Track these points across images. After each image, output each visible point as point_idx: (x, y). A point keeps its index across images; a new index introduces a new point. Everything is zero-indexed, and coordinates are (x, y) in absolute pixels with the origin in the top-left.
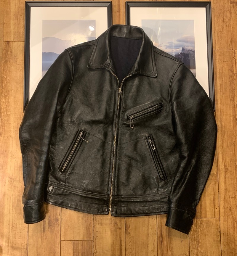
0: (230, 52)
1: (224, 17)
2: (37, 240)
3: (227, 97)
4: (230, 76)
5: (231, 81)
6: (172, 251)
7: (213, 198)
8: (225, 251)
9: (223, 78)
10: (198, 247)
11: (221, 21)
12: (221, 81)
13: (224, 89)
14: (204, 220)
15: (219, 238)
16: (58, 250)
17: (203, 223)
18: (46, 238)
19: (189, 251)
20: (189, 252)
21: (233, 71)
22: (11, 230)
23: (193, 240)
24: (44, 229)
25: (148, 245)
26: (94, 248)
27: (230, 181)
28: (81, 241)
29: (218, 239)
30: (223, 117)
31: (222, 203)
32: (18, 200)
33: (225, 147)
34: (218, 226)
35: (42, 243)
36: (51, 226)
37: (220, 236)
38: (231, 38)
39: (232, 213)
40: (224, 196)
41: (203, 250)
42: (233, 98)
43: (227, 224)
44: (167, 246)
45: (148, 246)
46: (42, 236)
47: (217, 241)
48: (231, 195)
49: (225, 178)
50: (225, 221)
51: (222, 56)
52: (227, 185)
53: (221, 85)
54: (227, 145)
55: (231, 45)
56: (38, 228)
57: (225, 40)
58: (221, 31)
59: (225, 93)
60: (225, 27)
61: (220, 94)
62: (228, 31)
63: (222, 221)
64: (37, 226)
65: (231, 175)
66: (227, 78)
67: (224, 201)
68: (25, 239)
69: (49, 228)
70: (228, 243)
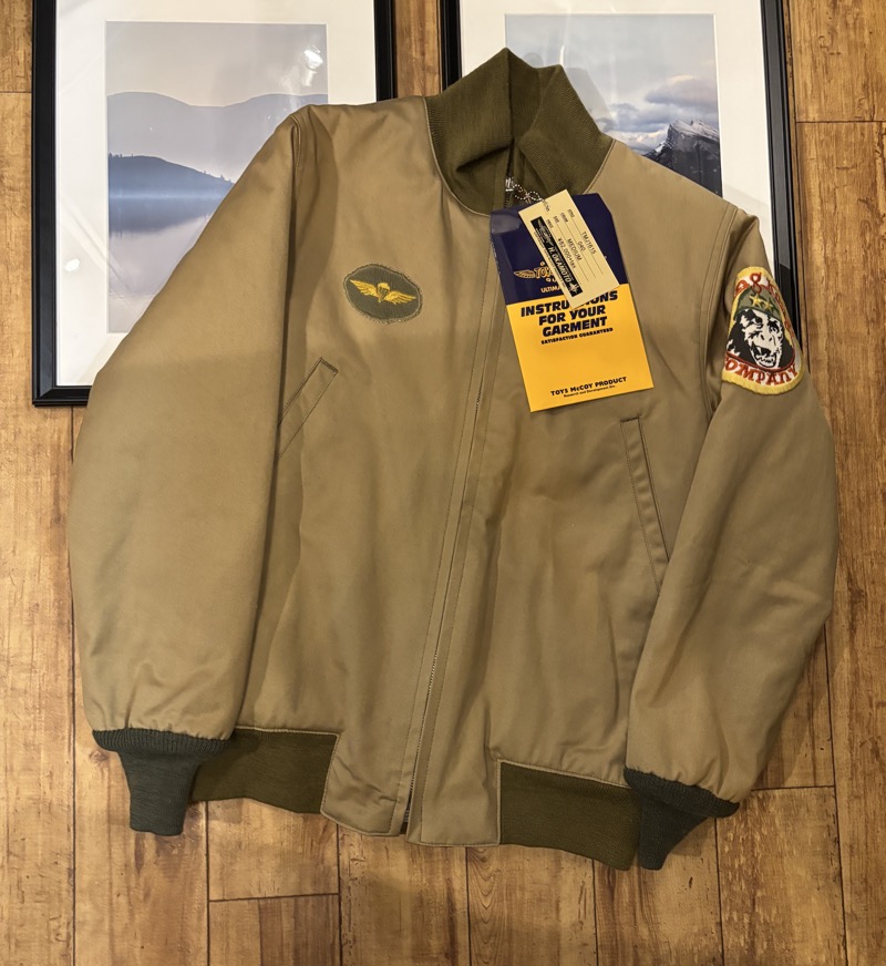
0: (863, 129)
2: (111, 904)
3: (854, 307)
4: (865, 228)
5: (870, 245)
6: (652, 924)
7: (809, 710)
8: (857, 914)
9: (835, 236)
10: (754, 904)
11: (823, 6)
12: (829, 245)
13: (840, 279)
14: (774, 797)
15: (836, 864)
16: (199, 940)
17: (772, 809)
18: (147, 895)
19: (718, 920)
20: (720, 923)
21: (877, 205)
22: (3, 866)
23: (734, 877)
24: (139, 856)
25: (558, 902)
26: (345, 923)
27: (872, 641)
28: (292, 900)
29: (832, 871)
30: (840, 389)
31: (842, 726)
32: (26, 745)
33: (848, 505)
34: (828, 815)
35: (132, 914)
36: (166, 842)
37: (836, 857)
38: (867, 75)
39: (882, 763)
40: (848, 699)
41: (773, 916)
42: (878, 314)
43: (866, 811)
44: (632, 903)
45: (558, 909)
46: (133, 884)
47: (827, 876)
48: (877, 695)
49: (851, 628)
50: (857, 797)
51: (833, 148)
52: (859, 655)
53: (829, 263)
54: (856, 501)
55: (865, 101)
56: (114, 856)
57: (841, 82)
58: (828, 44)
59: (846, 293)
60: (841, 30)
61: (826, 298)
62: (854, 46)
63: (845, 799)
64: (110, 847)
65: (875, 616)
66: (853, 234)
67: (851, 718)
68: (61, 901)
69: (157, 852)
70: (870, 881)
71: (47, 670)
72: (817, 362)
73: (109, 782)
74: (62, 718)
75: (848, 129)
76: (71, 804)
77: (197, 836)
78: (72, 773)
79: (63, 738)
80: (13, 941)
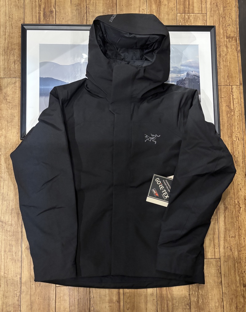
0: (227, 87)
1: (220, 51)
2: (31, 287)
4: (228, 113)
5: (229, 117)
6: (172, 294)
7: (213, 238)
8: (226, 292)
10: (198, 290)
15: (220, 279)
16: (53, 296)
20: (190, 294)
21: (231, 107)
22: (3, 277)
26: (91, 293)
27: (230, 220)
29: (219, 281)
31: (222, 243)
32: (9, 245)
34: (218, 266)
35: (36, 289)
37: (220, 277)
38: (228, 73)
39: (232, 253)
40: (223, 236)
41: (204, 293)
42: (231, 135)
43: (228, 265)
44: (166, 289)
47: (218, 282)
48: (231, 235)
49: (225, 217)
50: (226, 262)
52: (227, 224)
55: (228, 80)
57: (221, 75)
60: (222, 62)
62: (225, 66)
63: (223, 262)
65: (231, 214)
66: (225, 114)
67: (224, 240)
68: (17, 286)
70: (229, 284)
71: (15, 225)
74: (19, 238)
75: (223, 88)
76: (21, 260)
78: (21, 252)
79: (19, 243)
80: (5, 296)
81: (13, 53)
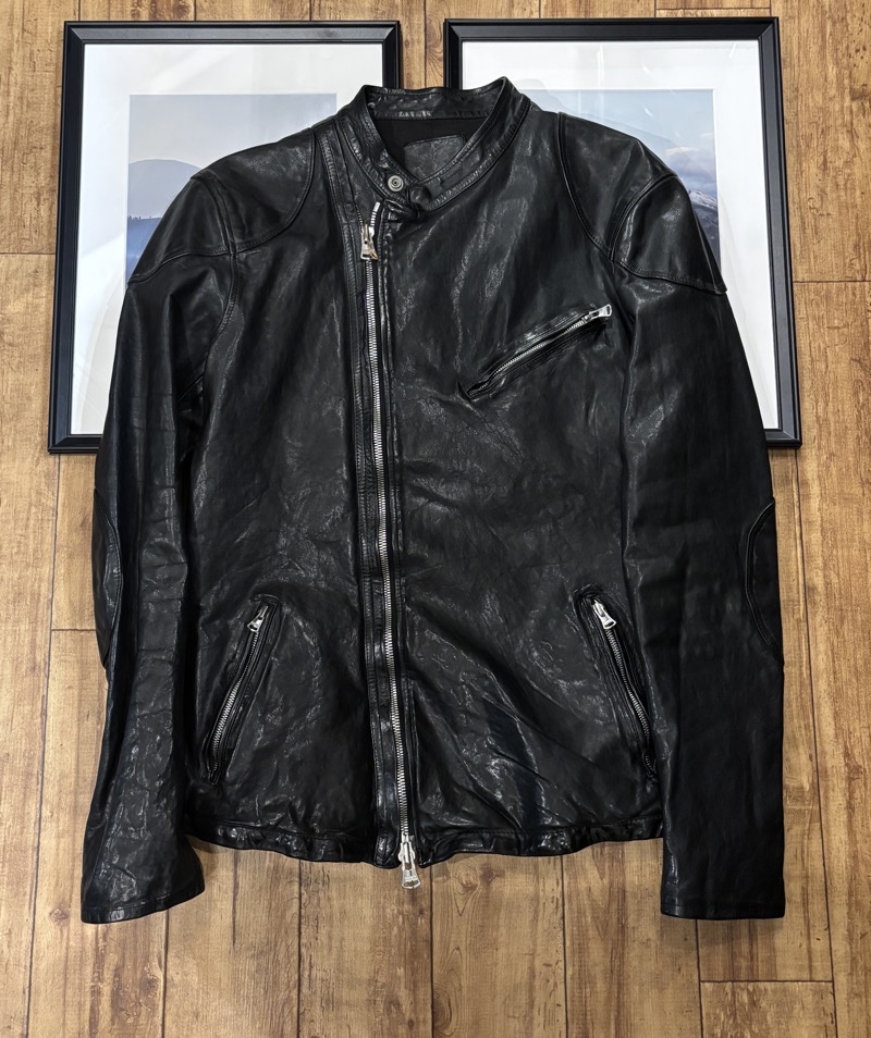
0: (855, 288)
1: (826, 152)
3: (848, 468)
4: (858, 386)
5: (864, 405)
7: (803, 895)
9: (827, 395)
11: (812, 168)
12: (821, 405)
13: (833, 439)
14: (766, 990)
17: (763, 1005)
24: (94, 1023)
30: (835, 552)
31: (840, 914)
33: (845, 675)
34: (826, 1014)
36: (122, 1010)
38: (858, 235)
40: (846, 885)
49: (850, 807)
50: (858, 995)
51: (823, 307)
52: (858, 837)
53: (821, 422)
54: (853, 670)
55: (856, 262)
56: (68, 1022)
57: (830, 242)
58: (817, 206)
59: (839, 454)
60: (832, 192)
61: (819, 458)
62: (844, 207)
63: (845, 996)
64: (64, 1012)
66: (845, 392)
67: (849, 905)
69: (112, 1020)
71: (13, 822)
72: (810, 523)
73: (68, 944)
74: (25, 873)
75: (839, 289)
76: (28, 965)
77: (154, 1005)
78: (30, 932)
79: (24, 895)
81: (35, 163)
